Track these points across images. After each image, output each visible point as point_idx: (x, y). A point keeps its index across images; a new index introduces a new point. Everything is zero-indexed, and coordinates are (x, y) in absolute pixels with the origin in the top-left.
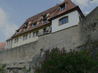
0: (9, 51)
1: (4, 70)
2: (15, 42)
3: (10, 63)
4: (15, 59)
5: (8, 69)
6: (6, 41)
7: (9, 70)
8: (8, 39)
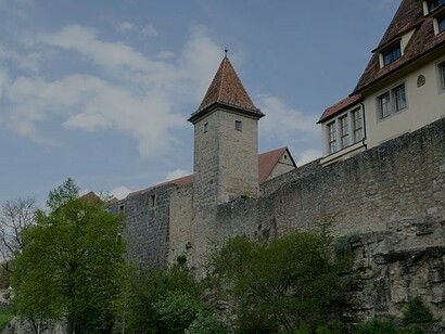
0: (360, 163)
1: (355, 268)
2: (382, 117)
3: (384, 229)
4: (420, 200)
5: (391, 258)
6: (321, 122)
7: (396, 269)
8: (328, 110)
